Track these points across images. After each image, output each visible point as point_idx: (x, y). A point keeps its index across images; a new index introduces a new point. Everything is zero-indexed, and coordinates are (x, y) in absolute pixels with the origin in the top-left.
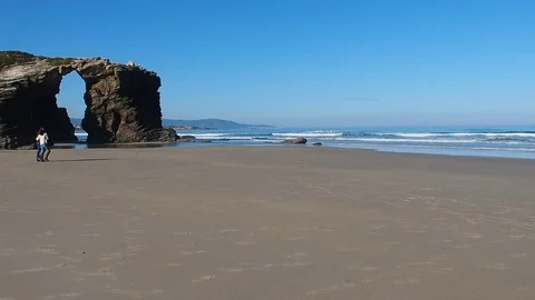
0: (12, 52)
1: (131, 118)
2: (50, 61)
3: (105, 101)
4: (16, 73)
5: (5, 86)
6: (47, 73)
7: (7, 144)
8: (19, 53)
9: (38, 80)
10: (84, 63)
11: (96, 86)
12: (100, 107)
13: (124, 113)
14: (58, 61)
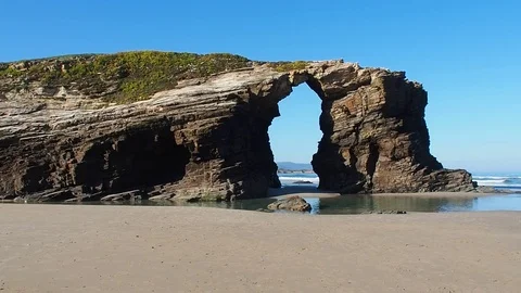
0: (217, 56)
1: (398, 152)
2: (274, 65)
3: (357, 125)
4: (229, 82)
5: (218, 100)
6: (274, 82)
7: (229, 194)
8: (228, 56)
9: (261, 92)
10: (325, 67)
11: (341, 102)
12: (346, 136)
13: (388, 144)
14: (286, 66)
